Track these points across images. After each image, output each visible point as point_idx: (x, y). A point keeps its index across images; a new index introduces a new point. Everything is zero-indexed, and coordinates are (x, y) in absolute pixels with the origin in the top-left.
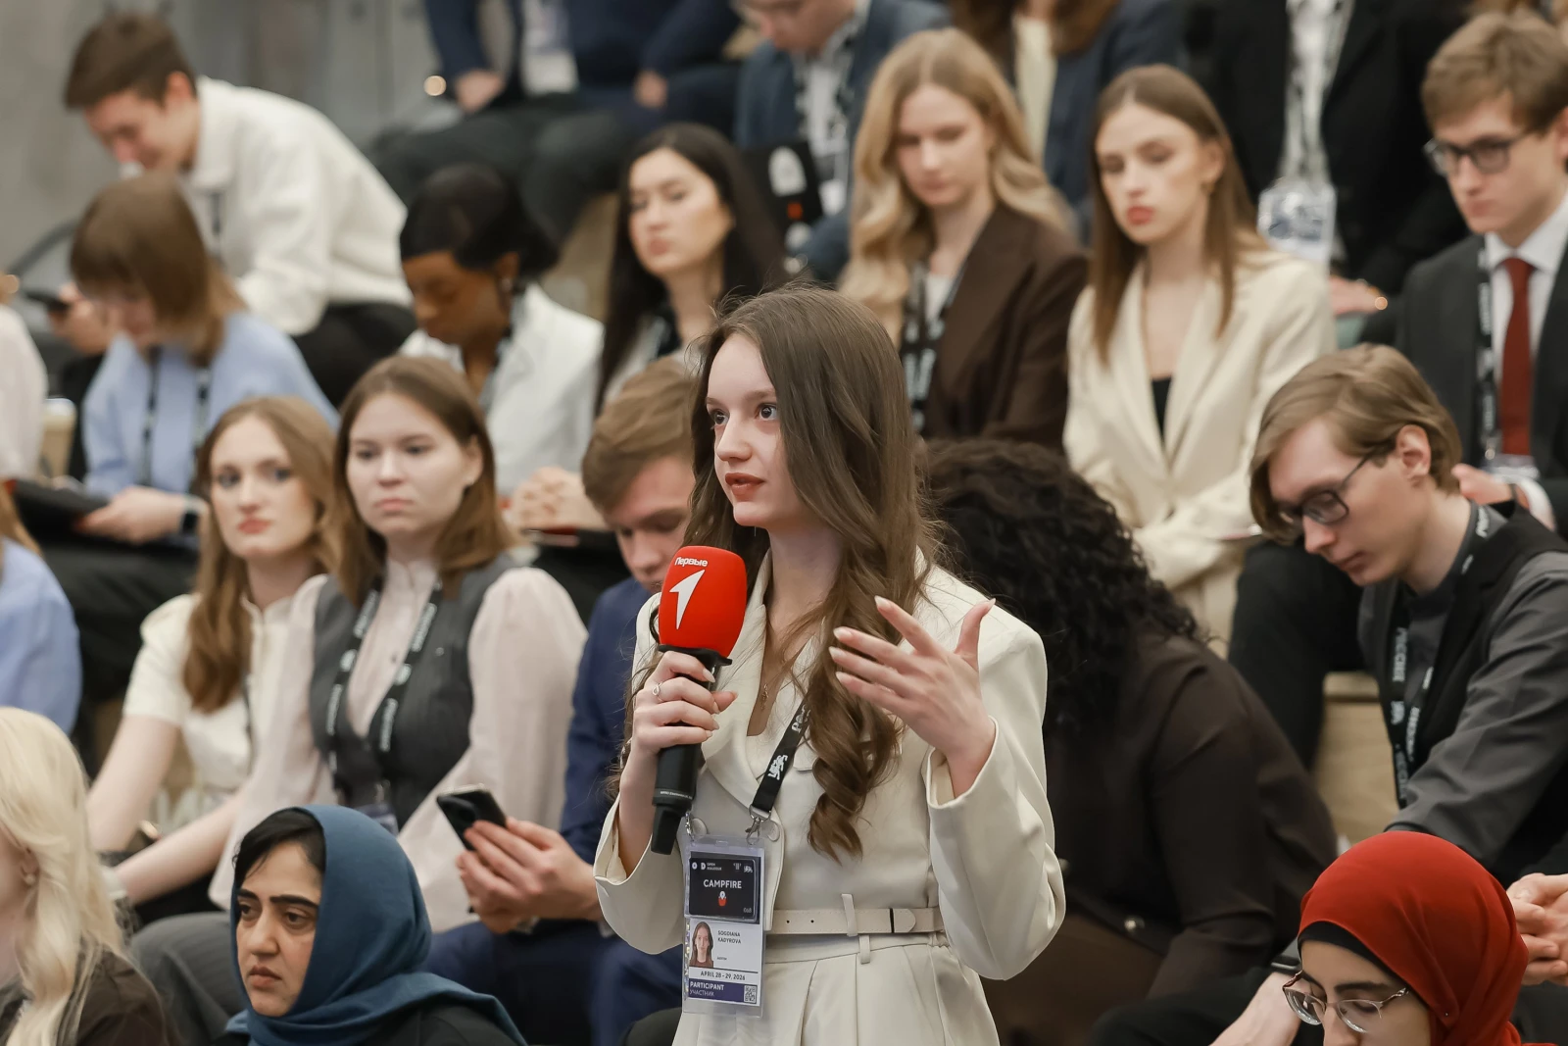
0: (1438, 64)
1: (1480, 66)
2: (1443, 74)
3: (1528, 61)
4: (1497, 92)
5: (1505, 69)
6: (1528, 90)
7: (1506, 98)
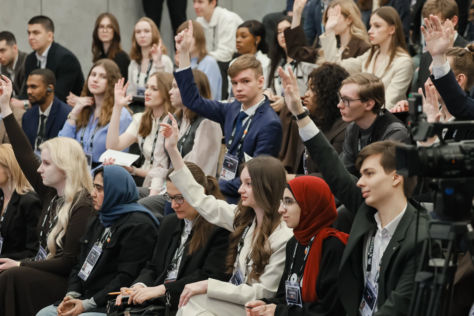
0: (425, 6)
1: (435, 6)
2: (426, 8)
3: (445, 6)
4: (438, 13)
5: (440, 7)
6: (445, 12)
7: (440, 14)
